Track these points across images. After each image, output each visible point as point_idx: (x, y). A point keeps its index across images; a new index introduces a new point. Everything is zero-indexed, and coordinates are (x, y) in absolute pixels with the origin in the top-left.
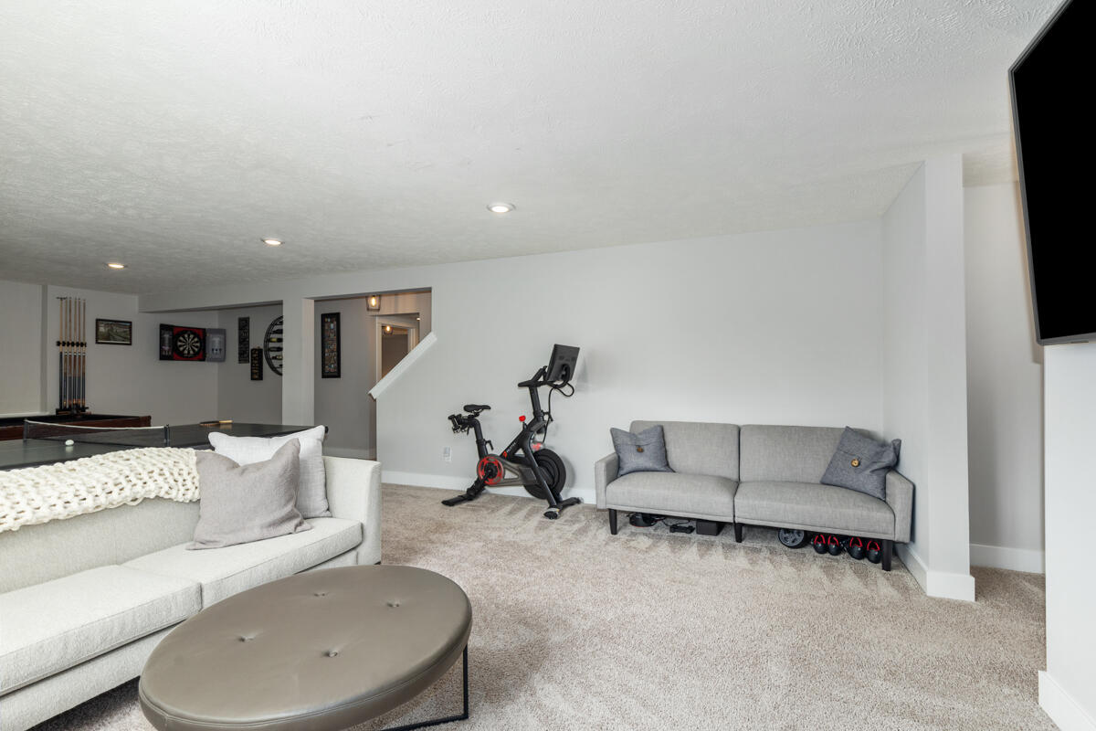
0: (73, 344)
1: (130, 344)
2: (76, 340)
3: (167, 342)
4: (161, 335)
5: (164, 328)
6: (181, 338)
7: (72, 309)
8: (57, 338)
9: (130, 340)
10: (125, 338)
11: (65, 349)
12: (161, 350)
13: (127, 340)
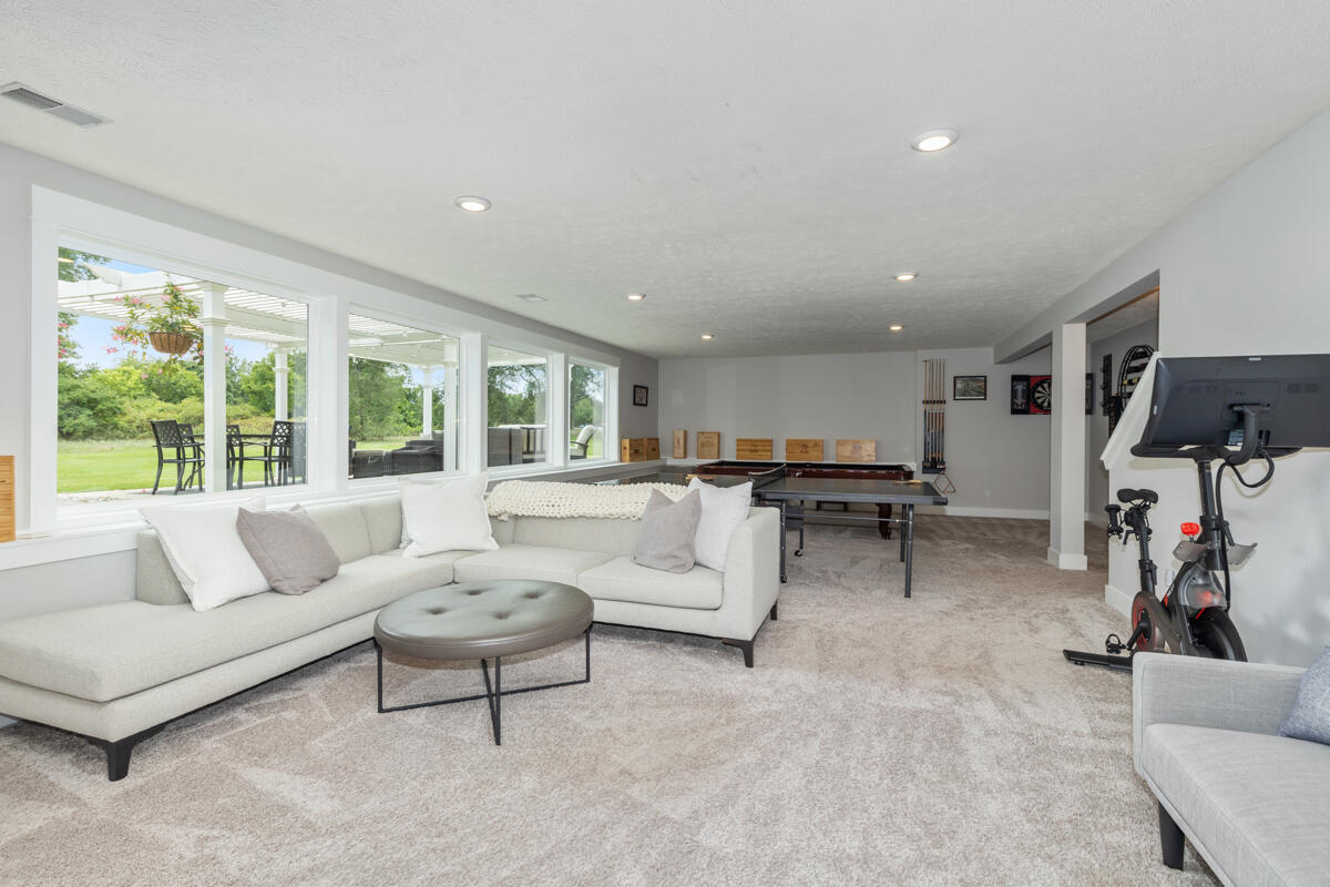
0: (934, 402)
1: (985, 399)
2: (935, 399)
3: (1020, 393)
4: (1012, 387)
5: (1015, 378)
6: (1040, 389)
7: (935, 368)
8: (923, 399)
9: (985, 394)
10: (979, 393)
11: (929, 407)
12: (1013, 403)
13: (983, 393)
